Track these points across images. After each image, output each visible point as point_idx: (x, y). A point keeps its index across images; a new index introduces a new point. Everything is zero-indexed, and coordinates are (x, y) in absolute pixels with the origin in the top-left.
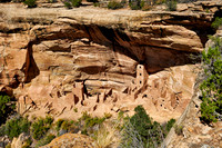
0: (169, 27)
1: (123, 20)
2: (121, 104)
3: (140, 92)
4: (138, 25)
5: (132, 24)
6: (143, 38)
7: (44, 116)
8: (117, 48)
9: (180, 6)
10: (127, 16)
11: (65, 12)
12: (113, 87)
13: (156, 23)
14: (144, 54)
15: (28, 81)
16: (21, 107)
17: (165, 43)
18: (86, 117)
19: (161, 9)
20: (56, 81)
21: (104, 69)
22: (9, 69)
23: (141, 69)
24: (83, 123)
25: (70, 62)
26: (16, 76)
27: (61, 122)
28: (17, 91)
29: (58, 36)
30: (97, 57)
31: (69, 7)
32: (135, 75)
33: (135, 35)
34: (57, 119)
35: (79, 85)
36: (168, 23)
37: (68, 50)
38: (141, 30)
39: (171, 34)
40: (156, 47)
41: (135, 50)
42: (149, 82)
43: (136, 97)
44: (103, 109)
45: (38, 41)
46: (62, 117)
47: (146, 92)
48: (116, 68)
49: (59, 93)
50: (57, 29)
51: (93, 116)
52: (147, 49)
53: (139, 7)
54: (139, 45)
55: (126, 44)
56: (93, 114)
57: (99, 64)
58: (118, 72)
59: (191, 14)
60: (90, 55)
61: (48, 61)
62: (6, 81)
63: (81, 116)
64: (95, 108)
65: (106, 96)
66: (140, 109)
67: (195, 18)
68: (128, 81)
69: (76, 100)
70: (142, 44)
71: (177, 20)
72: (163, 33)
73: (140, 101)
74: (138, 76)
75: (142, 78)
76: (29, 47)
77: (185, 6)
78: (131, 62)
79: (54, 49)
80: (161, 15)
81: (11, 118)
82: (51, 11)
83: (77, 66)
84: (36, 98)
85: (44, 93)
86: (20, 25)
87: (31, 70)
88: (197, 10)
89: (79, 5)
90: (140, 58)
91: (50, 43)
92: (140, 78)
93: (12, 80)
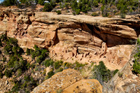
0: (121, 26)
1: (98, 21)
2: (93, 59)
3: (102, 55)
4: (105, 24)
5: (102, 24)
6: (107, 31)
7: (59, 60)
8: (93, 34)
9: (127, 16)
10: (100, 20)
11: (72, 16)
12: (90, 51)
13: (114, 23)
14: (106, 38)
15: (54, 45)
16: (51, 55)
17: (117, 33)
18: (77, 63)
19: (117, 17)
20: (66, 46)
21: (87, 43)
22: (48, 39)
23: (104, 44)
24: (75, 65)
25: (72, 38)
26: (50, 42)
27: (66, 63)
29: (69, 27)
30: (84, 37)
32: (101, 47)
33: (103, 28)
34: (64, 62)
35: (75, 49)
36: (120, 24)
37: (72, 33)
38: (106, 26)
39: (121, 29)
40: (113, 35)
41: (102, 36)
42: (108, 51)
43: (100, 57)
45: (60, 28)
46: (67, 61)
47: (105, 55)
48: (92, 43)
49: (66, 51)
50: (68, 24)
52: (108, 35)
53: (106, 16)
54: (104, 33)
55: (98, 32)
56: (80, 62)
57: (85, 40)
58: (93, 45)
59: (133, 20)
60: (81, 36)
61: (63, 37)
62: (46, 44)
63: (75, 62)
64: (81, 60)
65: (86, 55)
66: (101, 63)
67: (135, 22)
68: (97, 49)
69: (73, 55)
70: (106, 33)
71: (125, 23)
72: (117, 29)
73: (102, 59)
76: (56, 31)
77: (130, 16)
78: (100, 41)
79: (66, 32)
80: (117, 20)
81: (47, 59)
82: (67, 16)
83: (75, 40)
84: (57, 52)
85: (60, 50)
86: (54, 21)
87: (56, 40)
88: (136, 19)
89: (79, 14)
90: (104, 39)
91: (65, 30)
92: (103, 48)
93: (48, 44)
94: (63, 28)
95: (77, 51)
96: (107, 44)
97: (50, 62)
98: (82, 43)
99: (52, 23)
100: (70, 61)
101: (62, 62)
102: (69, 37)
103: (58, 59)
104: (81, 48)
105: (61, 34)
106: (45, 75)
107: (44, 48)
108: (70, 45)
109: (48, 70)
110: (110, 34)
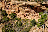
0: (41, 6)
1: (33, 4)
2: (31, 18)
6: (36, 7)
8: (32, 9)
9: (44, 2)
12: (31, 15)
15: (18, 12)
16: (17, 16)
18: (26, 19)
19: (40, 2)
20: (22, 13)
21: (30, 12)
22: (16, 10)
23: (35, 12)
24: (25, 20)
25: (24, 10)
29: (23, 6)
30: (29, 10)
31: (25, 1)
32: (34, 13)
35: (26, 14)
36: (41, 5)
37: (24, 8)
38: (36, 6)
39: (41, 7)
41: (35, 9)
42: (37, 15)
43: (34, 17)
44: (29, 18)
45: (20, 7)
48: (31, 12)
49: (22, 15)
52: (37, 9)
54: (36, 9)
55: (33, 8)
56: (27, 19)
57: (29, 11)
59: (46, 4)
60: (27, 9)
61: (21, 10)
62: (15, 12)
65: (29, 16)
69: (25, 16)
70: (36, 8)
71: (43, 5)
72: (40, 7)
75: (35, 14)
78: (34, 11)
79: (22, 8)
80: (40, 4)
82: (22, 2)
83: (25, 11)
85: (20, 14)
86: (18, 4)
87: (19, 11)
91: (22, 7)
93: (16, 12)
94: (21, 6)
95: (26, 15)
96: (36, 12)
97: (17, 18)
98: (28, 12)
99: (17, 5)
100: (23, 18)
101: (21, 19)
102: (23, 10)
103: (20, 17)
104: (28, 14)
105: (20, 9)
106: (15, 23)
107: (15, 14)
108: (24, 13)
109: (16, 21)
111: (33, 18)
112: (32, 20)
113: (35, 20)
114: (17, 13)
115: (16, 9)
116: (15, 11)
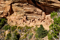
2: (37, 23)
3: (43, 20)
6: (45, 4)
7: (15, 25)
12: (35, 18)
14: (45, 9)
16: (9, 22)
18: (26, 26)
21: (32, 13)
22: (5, 11)
23: (43, 13)
24: (25, 28)
27: (19, 27)
28: (7, 17)
30: (30, 9)
32: (42, 15)
33: (42, 2)
34: (18, 26)
37: (22, 6)
38: (44, 1)
40: (49, 7)
41: (42, 7)
43: (41, 22)
44: (32, 24)
47: (44, 20)
48: (36, 13)
49: (19, 19)
51: (28, 26)
52: (46, 7)
57: (31, 11)
58: (37, 14)
60: (28, 8)
61: (16, 9)
63: (25, 26)
64: (29, 24)
65: (33, 21)
68: (39, 17)
70: (44, 6)
72: (51, 2)
74: (43, 15)
75: (44, 16)
76: (11, 5)
78: (41, 11)
79: (18, 6)
81: (6, 25)
83: (25, 11)
84: (13, 20)
87: (11, 12)
90: (44, 10)
92: (43, 16)
93: (6, 14)
94: (16, 3)
95: (27, 18)
96: (45, 13)
97: (8, 27)
100: (22, 25)
101: (16, 27)
102: (20, 9)
106: (5, 36)
108: (22, 14)
109: (7, 32)
110: (47, 6)
111: (39, 23)
112: (39, 27)
113: (44, 27)
114: (7, 16)
115: (4, 8)
116: (2, 13)
